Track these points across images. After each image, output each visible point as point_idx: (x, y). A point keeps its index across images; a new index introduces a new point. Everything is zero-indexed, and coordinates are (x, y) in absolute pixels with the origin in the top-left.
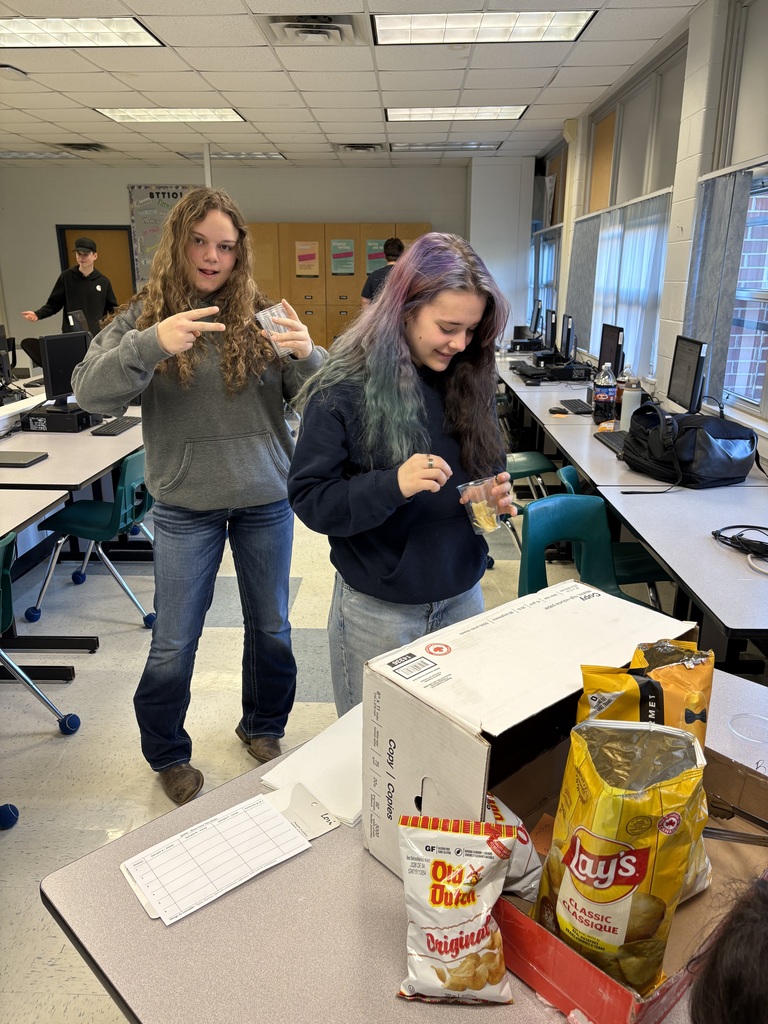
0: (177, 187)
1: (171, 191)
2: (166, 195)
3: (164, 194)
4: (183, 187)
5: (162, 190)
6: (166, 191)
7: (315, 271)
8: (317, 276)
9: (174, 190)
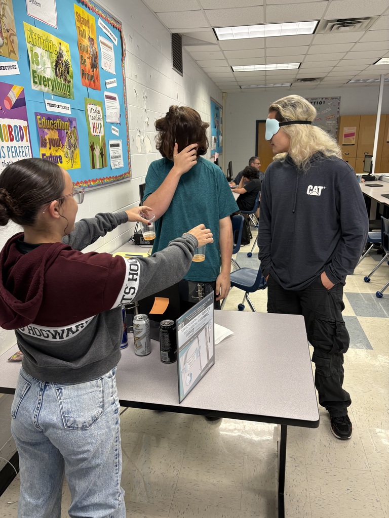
0: (322, 99)
1: (319, 101)
2: (316, 103)
3: (315, 102)
4: (326, 99)
5: (314, 101)
6: (316, 101)
7: (353, 142)
8: (354, 145)
9: (321, 100)
